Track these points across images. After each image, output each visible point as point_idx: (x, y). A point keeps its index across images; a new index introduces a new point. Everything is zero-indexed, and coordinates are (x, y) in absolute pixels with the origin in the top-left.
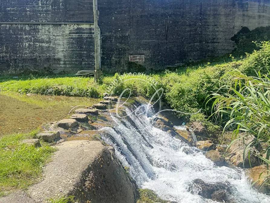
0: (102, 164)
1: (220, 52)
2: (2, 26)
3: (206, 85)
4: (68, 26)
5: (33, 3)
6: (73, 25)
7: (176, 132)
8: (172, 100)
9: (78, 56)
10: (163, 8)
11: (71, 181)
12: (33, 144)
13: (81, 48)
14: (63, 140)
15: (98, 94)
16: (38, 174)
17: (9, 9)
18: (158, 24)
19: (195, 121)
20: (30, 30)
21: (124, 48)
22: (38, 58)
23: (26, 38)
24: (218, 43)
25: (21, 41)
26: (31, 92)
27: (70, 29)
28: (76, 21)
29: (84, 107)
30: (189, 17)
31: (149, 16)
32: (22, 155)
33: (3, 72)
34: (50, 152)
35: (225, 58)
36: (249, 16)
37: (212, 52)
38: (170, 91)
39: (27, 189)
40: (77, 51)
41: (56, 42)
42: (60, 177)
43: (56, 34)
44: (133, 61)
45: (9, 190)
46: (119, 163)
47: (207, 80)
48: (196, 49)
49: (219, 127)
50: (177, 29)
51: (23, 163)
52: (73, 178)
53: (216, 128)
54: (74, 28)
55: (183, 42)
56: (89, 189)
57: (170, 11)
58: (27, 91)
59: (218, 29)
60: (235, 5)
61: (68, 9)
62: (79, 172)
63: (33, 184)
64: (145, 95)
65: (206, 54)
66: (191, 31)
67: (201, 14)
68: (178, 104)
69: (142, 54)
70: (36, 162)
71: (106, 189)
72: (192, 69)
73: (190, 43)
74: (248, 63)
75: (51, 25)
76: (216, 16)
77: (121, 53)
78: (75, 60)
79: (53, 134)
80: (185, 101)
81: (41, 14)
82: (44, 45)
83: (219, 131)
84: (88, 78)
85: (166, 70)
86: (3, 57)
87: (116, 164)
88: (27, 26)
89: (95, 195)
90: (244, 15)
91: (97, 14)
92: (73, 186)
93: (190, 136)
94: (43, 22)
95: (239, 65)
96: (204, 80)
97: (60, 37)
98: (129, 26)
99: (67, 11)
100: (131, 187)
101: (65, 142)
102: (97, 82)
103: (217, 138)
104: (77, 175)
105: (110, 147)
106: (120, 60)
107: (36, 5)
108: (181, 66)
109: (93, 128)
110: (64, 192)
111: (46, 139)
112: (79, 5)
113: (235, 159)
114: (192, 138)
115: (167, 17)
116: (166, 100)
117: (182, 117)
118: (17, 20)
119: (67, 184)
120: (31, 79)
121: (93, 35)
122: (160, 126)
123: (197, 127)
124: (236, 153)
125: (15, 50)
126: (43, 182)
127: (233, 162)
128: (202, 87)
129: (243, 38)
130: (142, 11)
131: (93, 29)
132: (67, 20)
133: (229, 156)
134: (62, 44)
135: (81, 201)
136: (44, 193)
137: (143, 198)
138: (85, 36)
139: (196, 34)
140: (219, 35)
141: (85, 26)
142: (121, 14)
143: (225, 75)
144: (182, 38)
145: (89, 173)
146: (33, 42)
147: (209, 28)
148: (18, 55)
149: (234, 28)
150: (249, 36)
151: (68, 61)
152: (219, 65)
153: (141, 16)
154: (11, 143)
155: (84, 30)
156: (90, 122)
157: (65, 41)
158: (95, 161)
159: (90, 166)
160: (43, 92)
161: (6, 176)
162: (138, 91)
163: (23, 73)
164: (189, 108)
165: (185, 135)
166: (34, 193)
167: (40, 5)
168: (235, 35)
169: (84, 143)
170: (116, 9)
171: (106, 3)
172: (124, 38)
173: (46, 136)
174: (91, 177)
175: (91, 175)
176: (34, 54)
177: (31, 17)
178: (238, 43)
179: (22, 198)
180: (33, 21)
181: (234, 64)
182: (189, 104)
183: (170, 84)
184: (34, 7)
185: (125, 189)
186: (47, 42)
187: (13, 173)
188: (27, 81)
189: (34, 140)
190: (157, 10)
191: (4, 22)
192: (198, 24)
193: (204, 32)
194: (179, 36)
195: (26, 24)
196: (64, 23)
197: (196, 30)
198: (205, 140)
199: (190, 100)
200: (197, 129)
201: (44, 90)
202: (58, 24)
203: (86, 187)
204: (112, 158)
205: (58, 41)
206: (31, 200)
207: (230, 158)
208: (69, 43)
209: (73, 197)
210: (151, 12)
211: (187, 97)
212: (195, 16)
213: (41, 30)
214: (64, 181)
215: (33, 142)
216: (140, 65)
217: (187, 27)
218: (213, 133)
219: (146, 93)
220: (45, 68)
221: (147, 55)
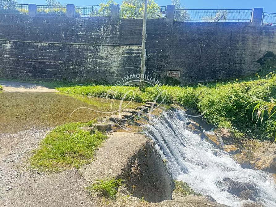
0: (146, 153)
1: (246, 72)
2: (74, 45)
3: (233, 98)
4: (121, 47)
5: (97, 29)
6: (126, 46)
7: (206, 136)
8: (203, 109)
9: (127, 70)
10: (198, 34)
11: (119, 165)
12: (89, 131)
13: (130, 64)
14: (113, 131)
15: (141, 100)
16: (91, 156)
17: (79, 33)
18: (193, 47)
19: (223, 128)
20: (94, 49)
21: (164, 65)
22: (98, 71)
23: (90, 55)
24: (245, 64)
25: (86, 57)
26: (91, 95)
27: (123, 50)
28: (128, 43)
29: (130, 108)
30: (220, 42)
31: (186, 40)
32: (78, 138)
33: (72, 80)
34: (103, 139)
35: (251, 77)
36: (274, 43)
37: (239, 71)
38: (201, 101)
39: (79, 168)
40: (127, 66)
41: (112, 59)
42: (109, 160)
43: (112, 53)
44: (170, 76)
45: (63, 167)
46: (159, 156)
47: (235, 94)
48: (225, 68)
49: (244, 134)
50: (209, 51)
51: (78, 145)
52: (121, 163)
53: (241, 135)
54: (126, 49)
55: (214, 62)
56: (134, 174)
57: (205, 37)
58: (88, 94)
59: (245, 53)
60: (262, 33)
61: (123, 34)
62: (127, 157)
63: (85, 164)
64: (179, 103)
65: (233, 73)
66: (221, 53)
67: (231, 40)
68: (208, 112)
69: (178, 71)
70: (90, 145)
71: (149, 177)
72: (221, 84)
73: (220, 63)
74: (273, 81)
75: (109, 46)
76: (244, 42)
77: (161, 69)
78: (125, 73)
79: (105, 125)
80: (214, 110)
81: (102, 37)
82: (103, 61)
83: (244, 138)
84: (134, 87)
85: (199, 84)
86: (72, 69)
87: (157, 156)
88: (92, 46)
89: (139, 180)
90: (269, 42)
91: (145, 36)
92: (121, 170)
93: (218, 140)
94: (103, 44)
95: (264, 83)
96: (232, 93)
97: (115, 56)
98: (169, 48)
99: (122, 35)
100: (168, 177)
101: (115, 133)
102: (141, 90)
103: (242, 144)
104: (125, 161)
105: (152, 141)
106: (160, 75)
107: (99, 30)
108: (211, 82)
109: (137, 124)
110: (113, 175)
111: (100, 129)
112: (131, 31)
113: (259, 163)
114: (220, 142)
115: (202, 42)
116: (198, 108)
117: (211, 124)
118: (84, 41)
119: (115, 168)
120: (92, 85)
121: (140, 55)
122: (192, 129)
123: (225, 133)
124: (261, 158)
125: (81, 64)
126: (94, 163)
127: (258, 165)
128: (230, 99)
129: (267, 61)
130: (181, 36)
131: (141, 50)
132: (121, 43)
133: (254, 160)
134: (116, 61)
135: (128, 185)
136: (94, 173)
137: (178, 189)
138: (134, 55)
139: (226, 56)
140: (246, 57)
141: (135, 48)
142: (164, 38)
143: (251, 91)
144: (214, 59)
145: (135, 160)
146: (95, 59)
147: (237, 52)
148: (83, 68)
149: (260, 52)
150: (274, 59)
151: (119, 74)
152: (246, 82)
153: (180, 40)
154: (71, 128)
155: (134, 51)
156: (134, 119)
157: (119, 59)
158: (140, 150)
159: (136, 154)
160: (100, 95)
161: (63, 154)
162: (174, 99)
163: (86, 82)
164: (218, 116)
165: (214, 139)
166: (85, 173)
167: (102, 30)
168: (260, 58)
169: (130, 135)
170: (160, 34)
171: (152, 30)
172: (165, 57)
173: (100, 126)
174: (136, 164)
175: (137, 162)
176: (95, 67)
177: (94, 40)
178: (263, 65)
179: (74, 175)
180: (96, 43)
181: (259, 82)
182: (218, 113)
183: (201, 96)
184: (98, 32)
185: (164, 178)
186: (105, 59)
187: (69, 153)
188: (89, 87)
189: (90, 128)
190: (194, 35)
191: (75, 43)
192: (228, 48)
193: (232, 55)
194: (211, 57)
195: (91, 45)
196: (119, 45)
197: (226, 53)
198: (231, 144)
199: (219, 110)
200: (224, 134)
201: (100, 94)
202: (115, 46)
203: (132, 172)
204: (154, 151)
205: (114, 59)
206: (82, 179)
207: (255, 162)
208: (121, 60)
209: (121, 180)
210: (189, 37)
211: (217, 107)
212: (225, 41)
213: (101, 49)
214: (113, 165)
215: (89, 129)
216: (176, 80)
217: (218, 50)
218: (238, 139)
219: (181, 102)
220: (102, 79)
221: (183, 71)
